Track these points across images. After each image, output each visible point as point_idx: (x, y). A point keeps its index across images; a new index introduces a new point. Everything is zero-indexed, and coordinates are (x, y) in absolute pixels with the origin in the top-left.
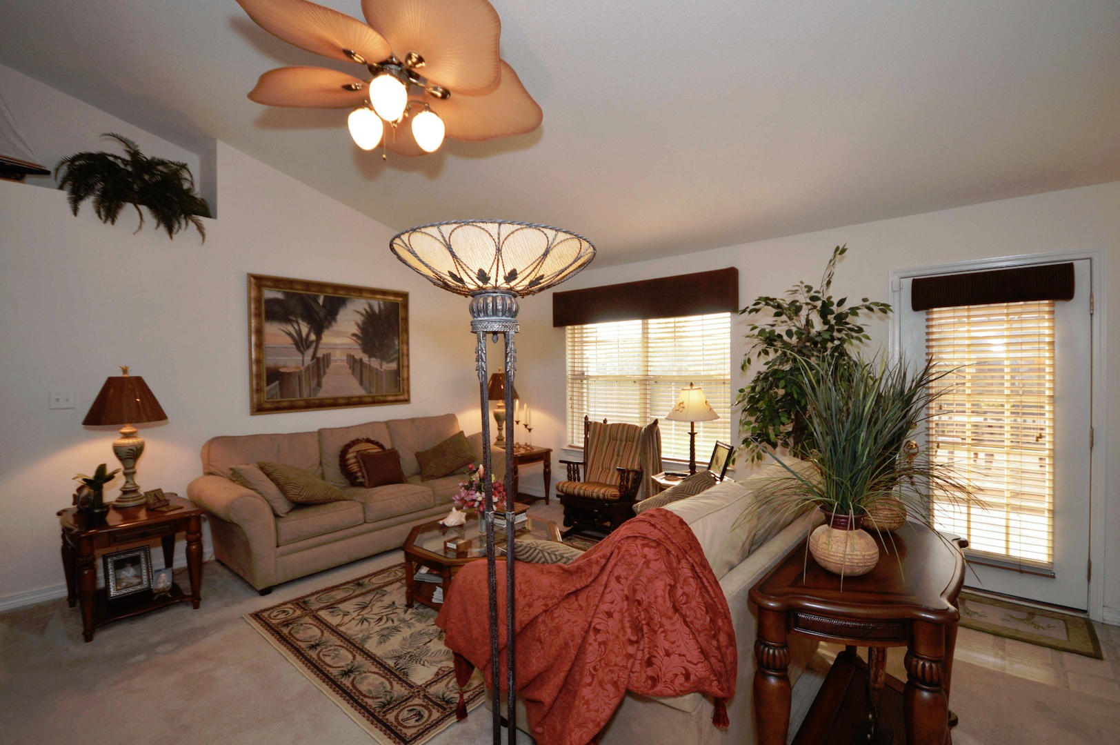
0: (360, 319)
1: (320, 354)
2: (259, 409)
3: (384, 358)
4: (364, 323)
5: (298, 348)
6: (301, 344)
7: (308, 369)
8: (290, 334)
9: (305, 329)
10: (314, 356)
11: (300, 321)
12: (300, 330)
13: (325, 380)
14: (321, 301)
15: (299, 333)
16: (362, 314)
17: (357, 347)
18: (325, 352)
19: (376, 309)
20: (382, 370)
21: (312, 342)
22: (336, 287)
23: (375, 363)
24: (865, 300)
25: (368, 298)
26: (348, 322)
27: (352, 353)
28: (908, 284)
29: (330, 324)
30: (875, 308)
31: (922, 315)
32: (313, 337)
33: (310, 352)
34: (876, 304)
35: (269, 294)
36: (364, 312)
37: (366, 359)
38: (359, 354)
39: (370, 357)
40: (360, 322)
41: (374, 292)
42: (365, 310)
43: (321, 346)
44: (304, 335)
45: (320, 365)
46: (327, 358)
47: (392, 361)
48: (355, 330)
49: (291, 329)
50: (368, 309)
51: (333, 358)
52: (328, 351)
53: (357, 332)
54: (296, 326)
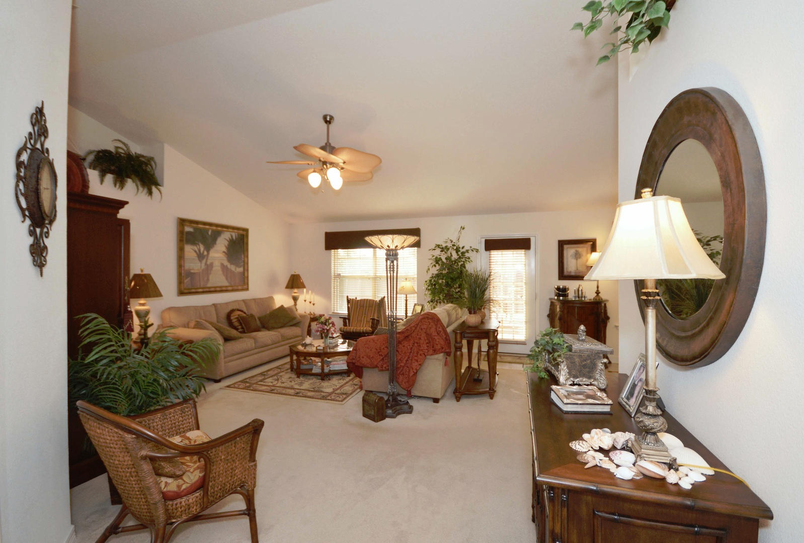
0: (226, 243)
1: (208, 263)
2: (181, 293)
3: (238, 266)
4: (229, 245)
5: (199, 259)
6: (201, 257)
7: (203, 270)
8: (195, 251)
9: (202, 248)
10: (206, 264)
11: (200, 244)
13: (211, 277)
14: (210, 233)
15: (199, 250)
16: (227, 240)
17: (225, 259)
18: (211, 261)
19: (234, 238)
20: (236, 272)
21: (205, 256)
22: (217, 225)
23: (233, 268)
24: (471, 247)
25: (230, 232)
26: (222, 244)
27: (223, 262)
28: (483, 240)
29: (213, 246)
30: (474, 250)
31: (488, 252)
32: (205, 253)
33: (204, 261)
34: (475, 249)
35: (188, 229)
36: (228, 239)
37: (229, 266)
38: (226, 263)
39: (231, 264)
40: (226, 245)
41: (234, 228)
43: (209, 258)
44: (202, 252)
45: (209, 268)
46: (212, 264)
47: (240, 267)
48: (224, 249)
49: (195, 248)
50: (230, 237)
51: (214, 265)
54: (198, 247)
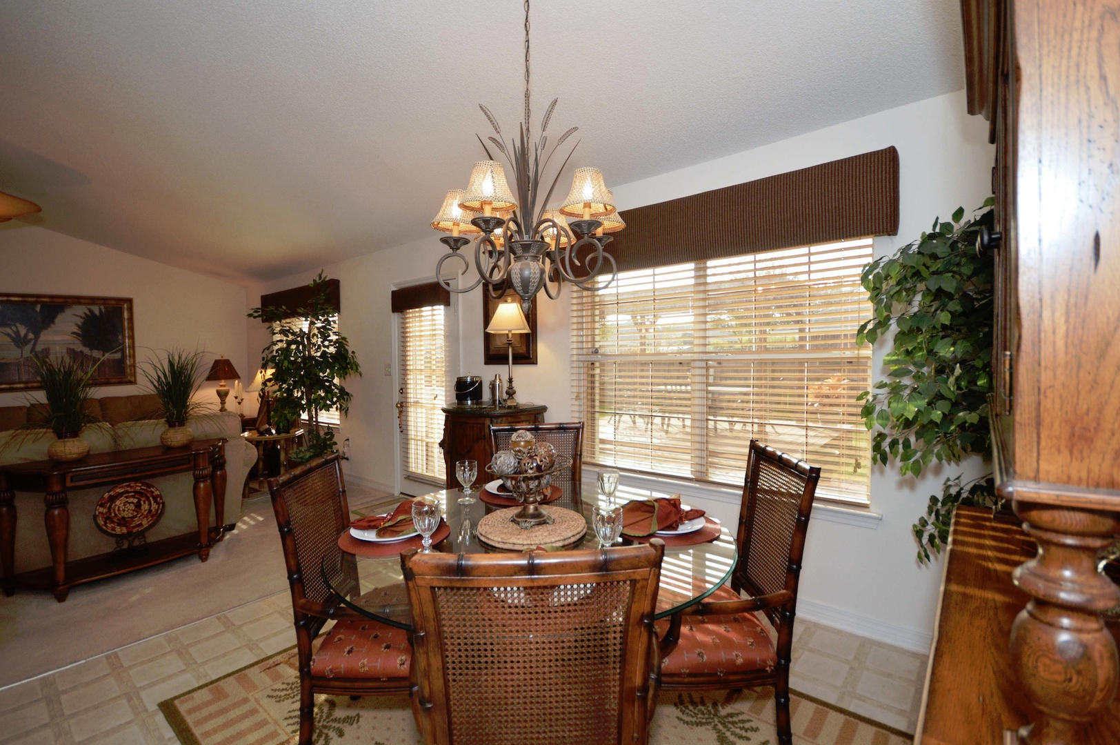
0: (79, 321)
1: (39, 348)
3: (107, 350)
4: (84, 323)
5: (18, 347)
6: (20, 342)
7: (26, 360)
8: (8, 335)
9: (23, 330)
10: (33, 350)
11: (18, 325)
12: (18, 331)
14: (38, 307)
15: (17, 333)
16: (81, 317)
17: (77, 341)
18: (43, 347)
19: (97, 312)
20: (105, 359)
21: (31, 339)
22: (53, 297)
23: (96, 354)
25: (87, 304)
26: (67, 323)
27: (72, 347)
29: (48, 326)
32: (31, 336)
33: (29, 347)
36: (84, 315)
38: (79, 347)
39: (91, 349)
40: (80, 323)
41: (93, 300)
42: (85, 314)
43: (39, 342)
44: (22, 335)
45: (40, 355)
46: (46, 351)
47: (114, 352)
48: (75, 329)
49: (9, 331)
50: (88, 313)
51: (51, 351)
52: (46, 346)
53: (76, 331)
54: (15, 329)
